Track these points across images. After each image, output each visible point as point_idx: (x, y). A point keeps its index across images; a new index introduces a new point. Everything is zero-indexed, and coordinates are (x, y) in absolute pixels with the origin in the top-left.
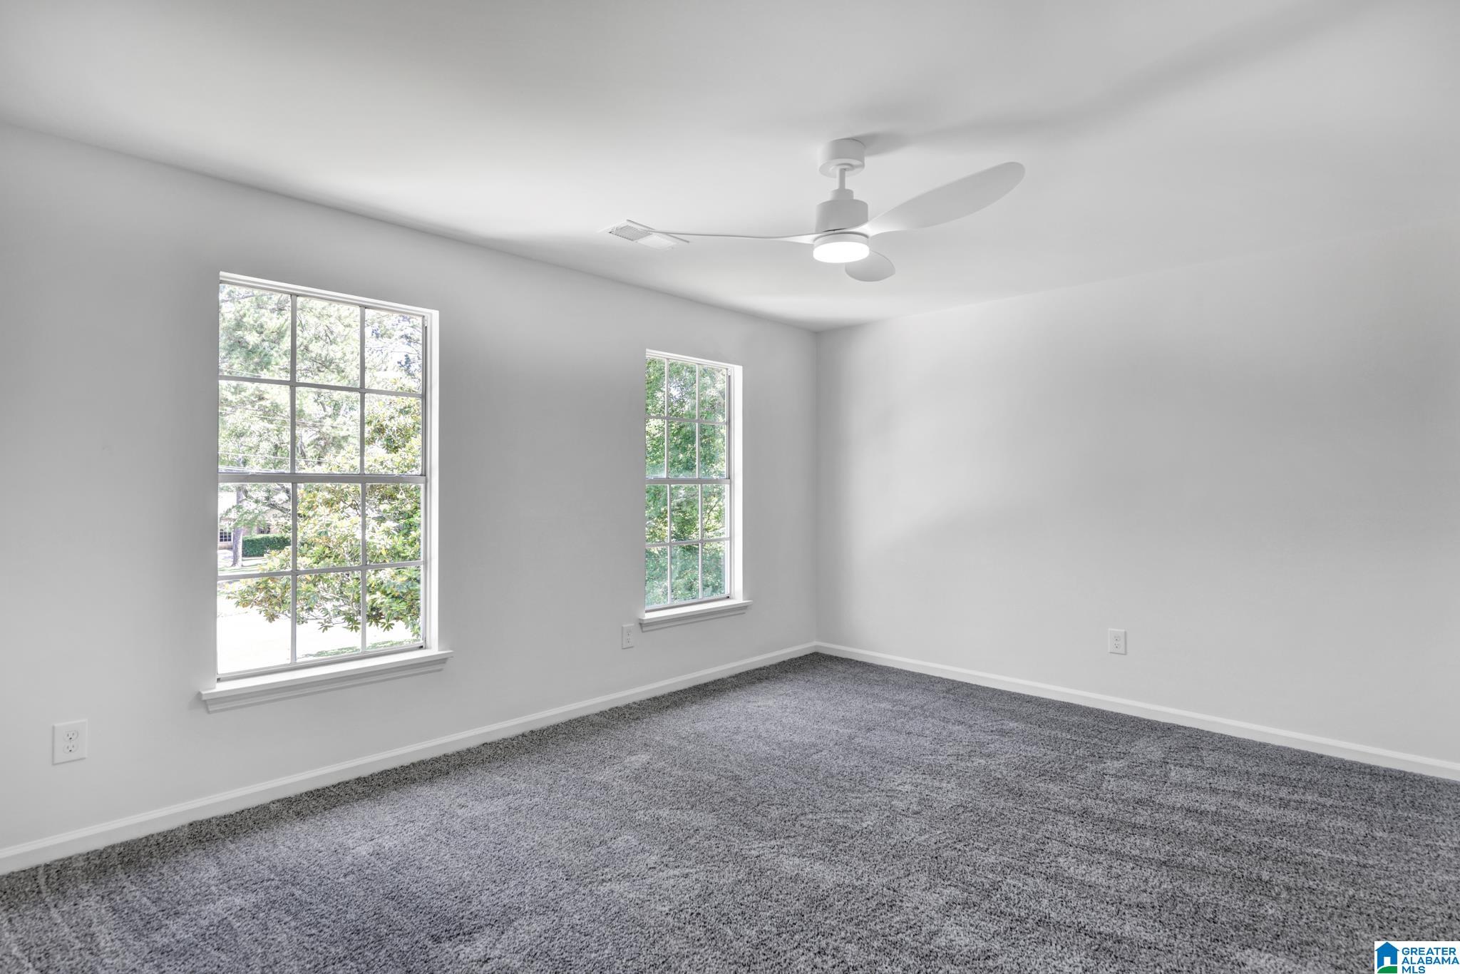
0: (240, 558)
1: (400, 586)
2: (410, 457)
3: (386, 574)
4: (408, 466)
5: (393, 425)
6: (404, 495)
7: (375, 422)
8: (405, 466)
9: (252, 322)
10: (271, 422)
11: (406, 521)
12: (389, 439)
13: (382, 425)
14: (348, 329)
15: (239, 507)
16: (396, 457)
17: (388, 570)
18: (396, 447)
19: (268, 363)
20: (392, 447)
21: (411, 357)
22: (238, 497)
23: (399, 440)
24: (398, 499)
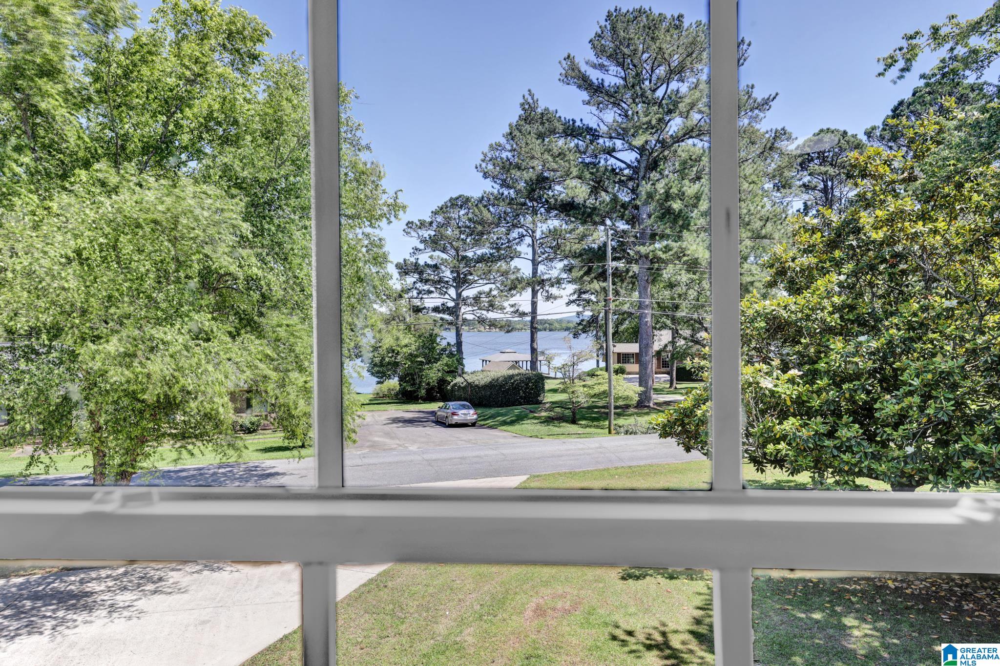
0: (675, 381)
1: (807, 441)
2: (815, 299)
3: (790, 424)
4: (812, 309)
5: (796, 266)
6: (808, 339)
7: (777, 265)
8: (810, 309)
9: (676, 192)
10: (694, 274)
11: (811, 367)
12: (792, 282)
13: (783, 268)
14: (752, 185)
15: (673, 342)
16: (801, 300)
17: (792, 420)
18: (798, 289)
19: (689, 225)
20: (794, 289)
21: (809, 203)
22: (673, 335)
23: (801, 281)
24: (801, 344)
